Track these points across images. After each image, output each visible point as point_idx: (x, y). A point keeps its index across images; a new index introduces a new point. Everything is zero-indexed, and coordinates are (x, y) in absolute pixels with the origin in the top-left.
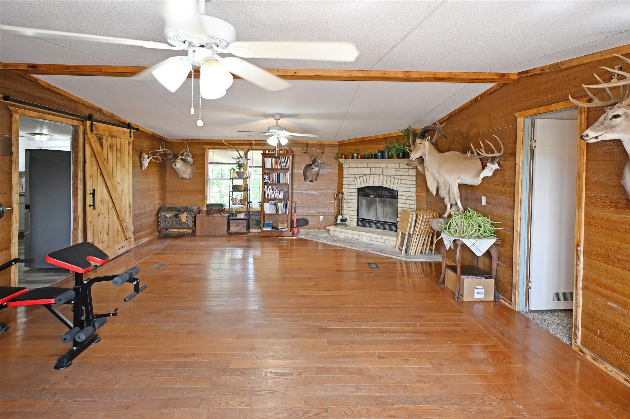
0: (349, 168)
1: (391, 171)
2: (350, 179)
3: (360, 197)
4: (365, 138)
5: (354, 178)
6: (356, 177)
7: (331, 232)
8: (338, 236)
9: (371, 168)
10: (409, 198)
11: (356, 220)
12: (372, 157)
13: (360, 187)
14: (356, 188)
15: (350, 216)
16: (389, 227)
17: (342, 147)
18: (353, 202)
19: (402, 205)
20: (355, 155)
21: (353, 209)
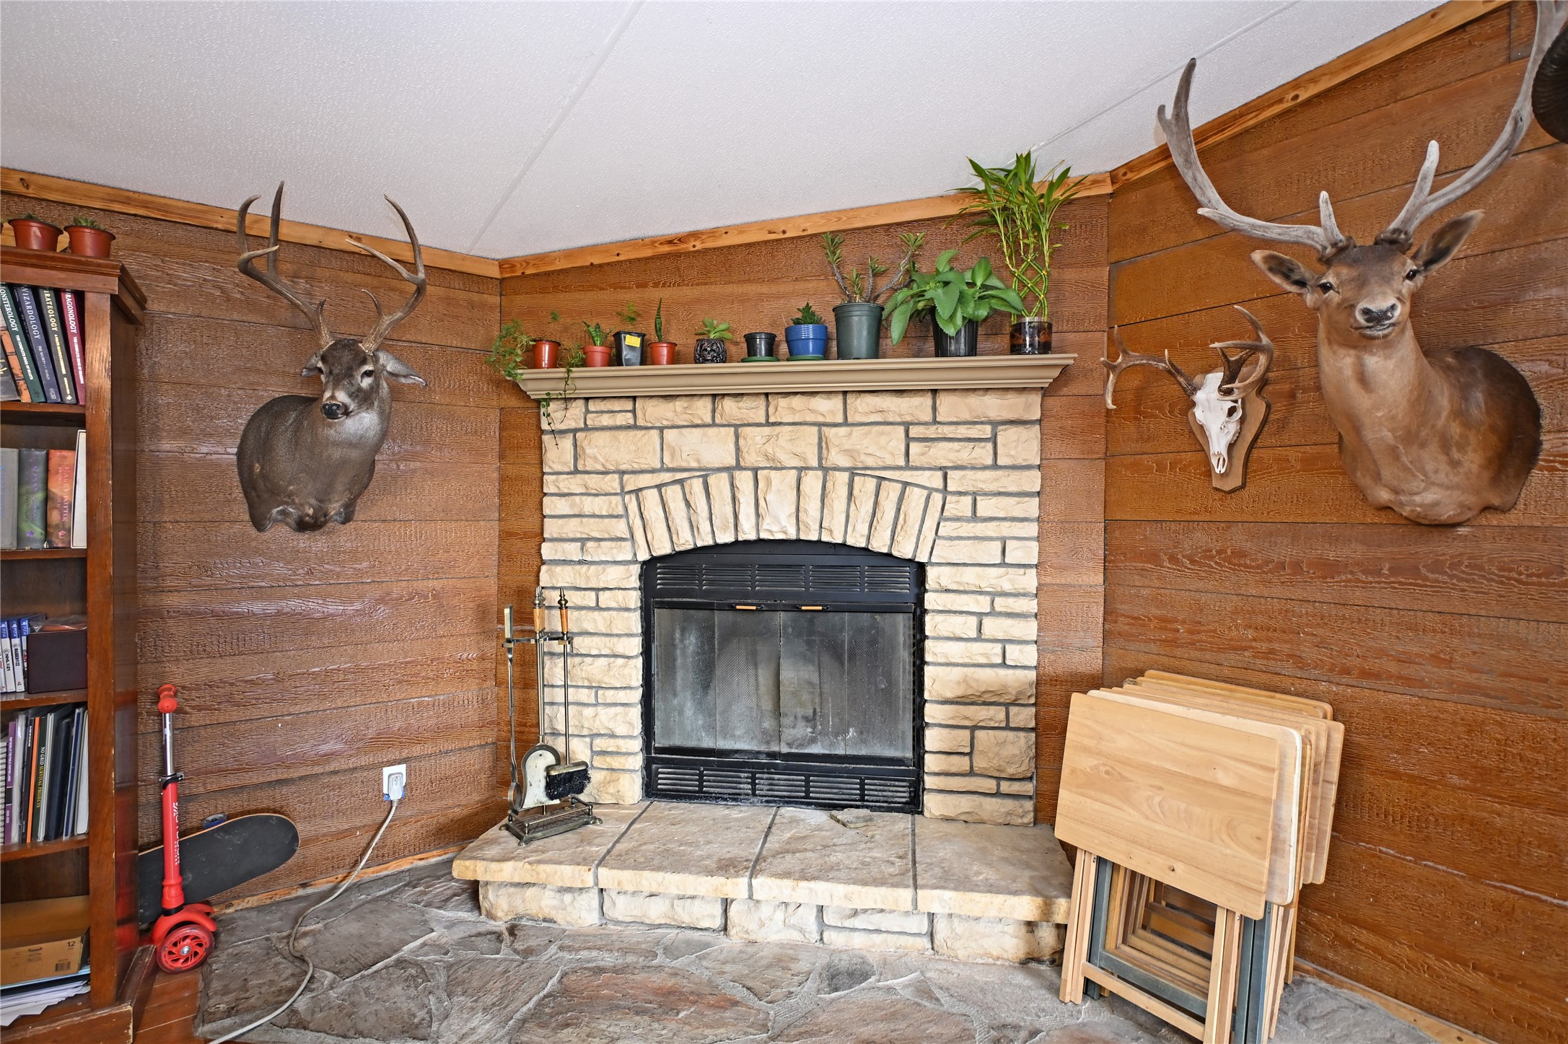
0: (586, 428)
1: (883, 440)
2: (590, 505)
3: (660, 615)
4: (695, 235)
5: (623, 493)
6: (637, 491)
7: (489, 897)
8: (553, 914)
9: (736, 426)
10: (1001, 604)
11: (637, 762)
12: (752, 352)
13: (663, 548)
14: (636, 562)
15: (600, 744)
16: (862, 789)
17: (522, 301)
18: (620, 650)
19: (955, 651)
20: (633, 341)
21: (622, 696)
